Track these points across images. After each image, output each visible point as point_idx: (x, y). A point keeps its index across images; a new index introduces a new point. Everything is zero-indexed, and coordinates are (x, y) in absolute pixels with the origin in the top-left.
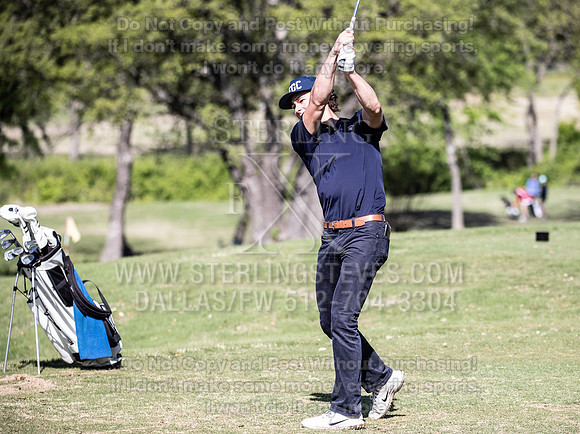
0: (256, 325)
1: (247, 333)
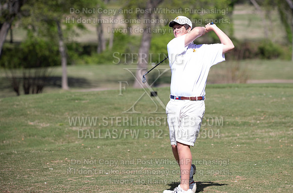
0: (14, 140)
1: (9, 144)
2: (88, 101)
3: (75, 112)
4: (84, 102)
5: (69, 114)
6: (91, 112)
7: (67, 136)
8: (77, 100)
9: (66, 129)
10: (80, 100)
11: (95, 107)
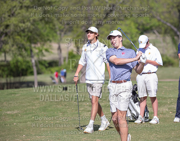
2: (20, 94)
3: (10, 102)
4: (17, 95)
5: (6, 104)
6: (21, 102)
7: (3, 117)
8: (13, 94)
9: (3, 113)
10: (15, 94)
11: (23, 98)
